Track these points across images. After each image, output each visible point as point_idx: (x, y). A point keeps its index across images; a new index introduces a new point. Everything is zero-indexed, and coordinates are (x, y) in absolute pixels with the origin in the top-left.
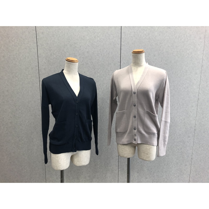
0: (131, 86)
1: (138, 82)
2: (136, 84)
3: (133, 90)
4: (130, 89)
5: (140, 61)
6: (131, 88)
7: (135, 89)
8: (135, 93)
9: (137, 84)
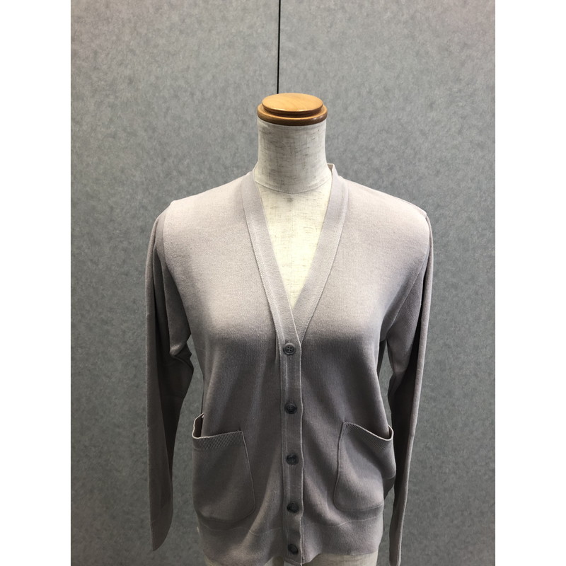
0: (266, 313)
1: (304, 290)
2: (292, 302)
3: (282, 336)
4: (264, 331)
5: (304, 164)
6: (268, 322)
7: (289, 331)
8: (290, 350)
9: (301, 300)
